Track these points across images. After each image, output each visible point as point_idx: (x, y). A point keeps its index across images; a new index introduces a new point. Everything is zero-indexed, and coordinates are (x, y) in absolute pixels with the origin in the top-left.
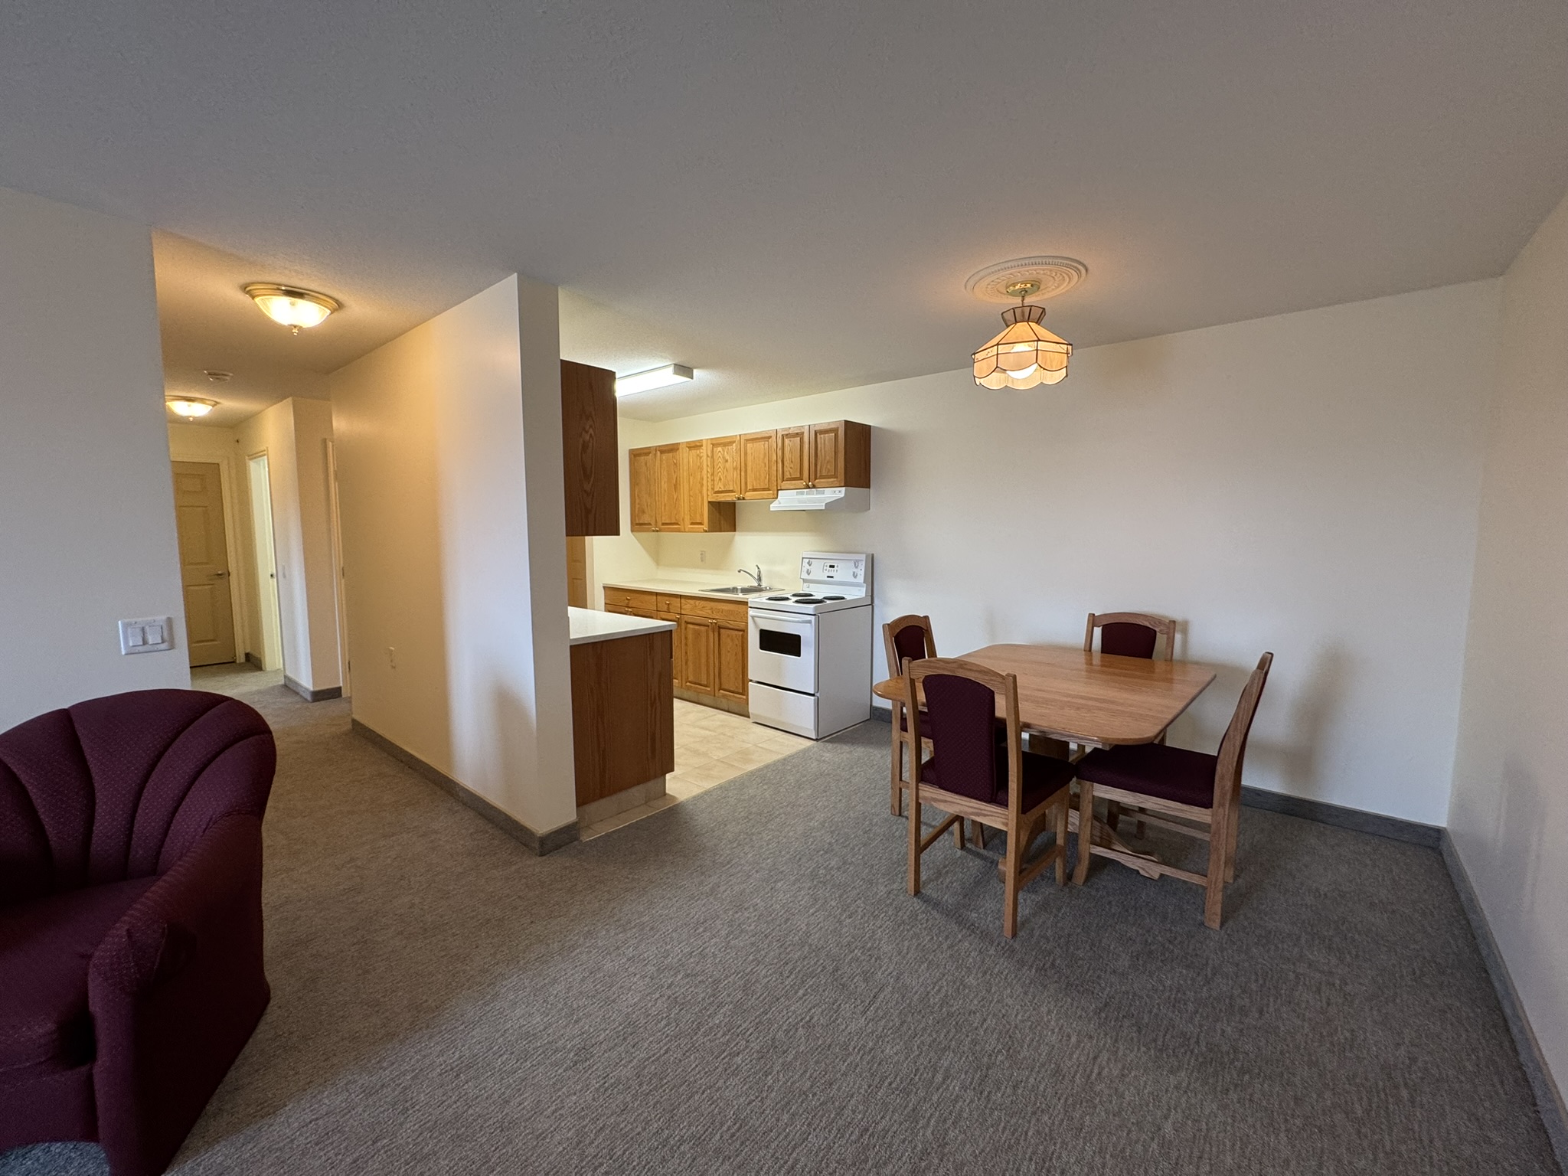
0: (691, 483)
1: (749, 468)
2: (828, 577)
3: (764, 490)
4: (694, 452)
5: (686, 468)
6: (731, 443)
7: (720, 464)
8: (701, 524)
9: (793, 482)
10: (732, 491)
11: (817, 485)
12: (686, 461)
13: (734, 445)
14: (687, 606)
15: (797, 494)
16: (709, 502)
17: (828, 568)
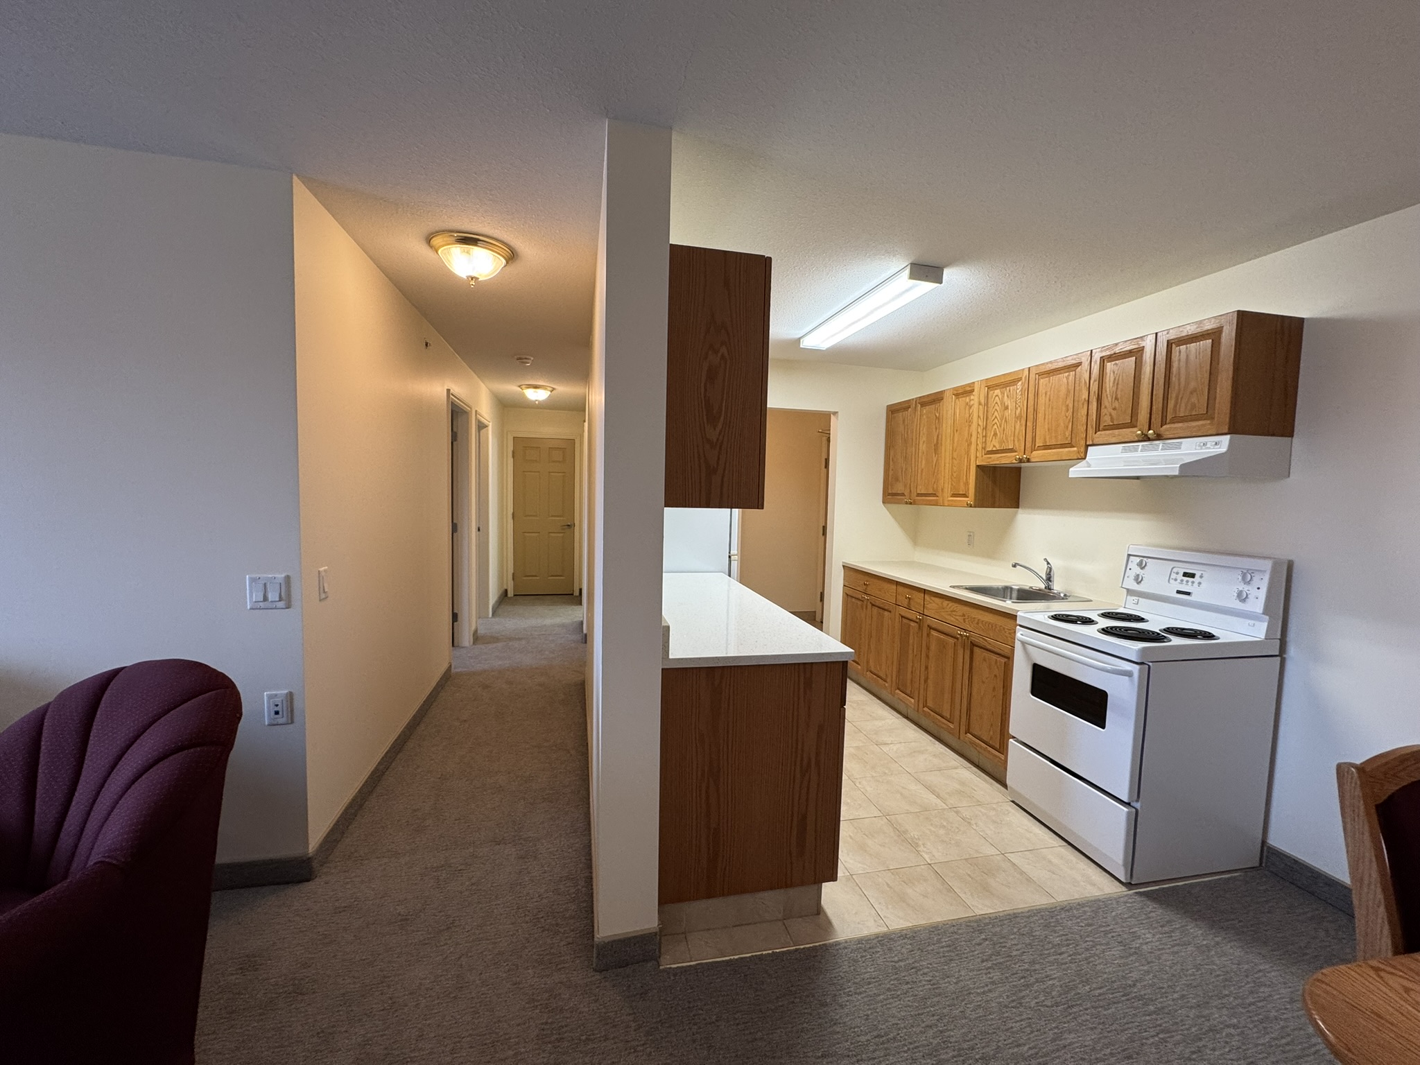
0: (956, 440)
1: (1040, 416)
2: (1179, 592)
3: (1063, 446)
4: (962, 400)
5: (950, 422)
6: (1014, 382)
7: (996, 413)
8: (965, 496)
9: (1116, 432)
10: (1012, 450)
11: (1167, 434)
12: (950, 412)
13: (1020, 383)
14: (933, 604)
15: (1125, 450)
16: (978, 466)
17: (1180, 577)
